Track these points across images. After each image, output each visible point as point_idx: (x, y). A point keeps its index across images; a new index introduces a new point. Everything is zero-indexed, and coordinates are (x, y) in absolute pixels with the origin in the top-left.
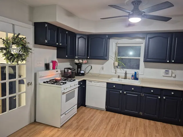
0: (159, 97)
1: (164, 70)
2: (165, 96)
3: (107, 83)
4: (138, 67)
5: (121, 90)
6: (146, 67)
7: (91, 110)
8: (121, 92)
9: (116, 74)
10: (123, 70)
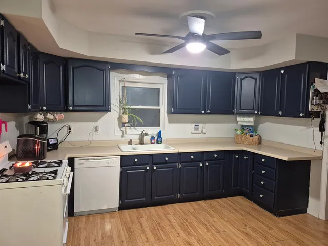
0: (201, 165)
1: (193, 125)
2: (207, 161)
3: (121, 156)
4: (157, 123)
5: (147, 164)
6: (170, 122)
7: (91, 218)
8: (148, 168)
9: (123, 139)
10: (135, 129)
